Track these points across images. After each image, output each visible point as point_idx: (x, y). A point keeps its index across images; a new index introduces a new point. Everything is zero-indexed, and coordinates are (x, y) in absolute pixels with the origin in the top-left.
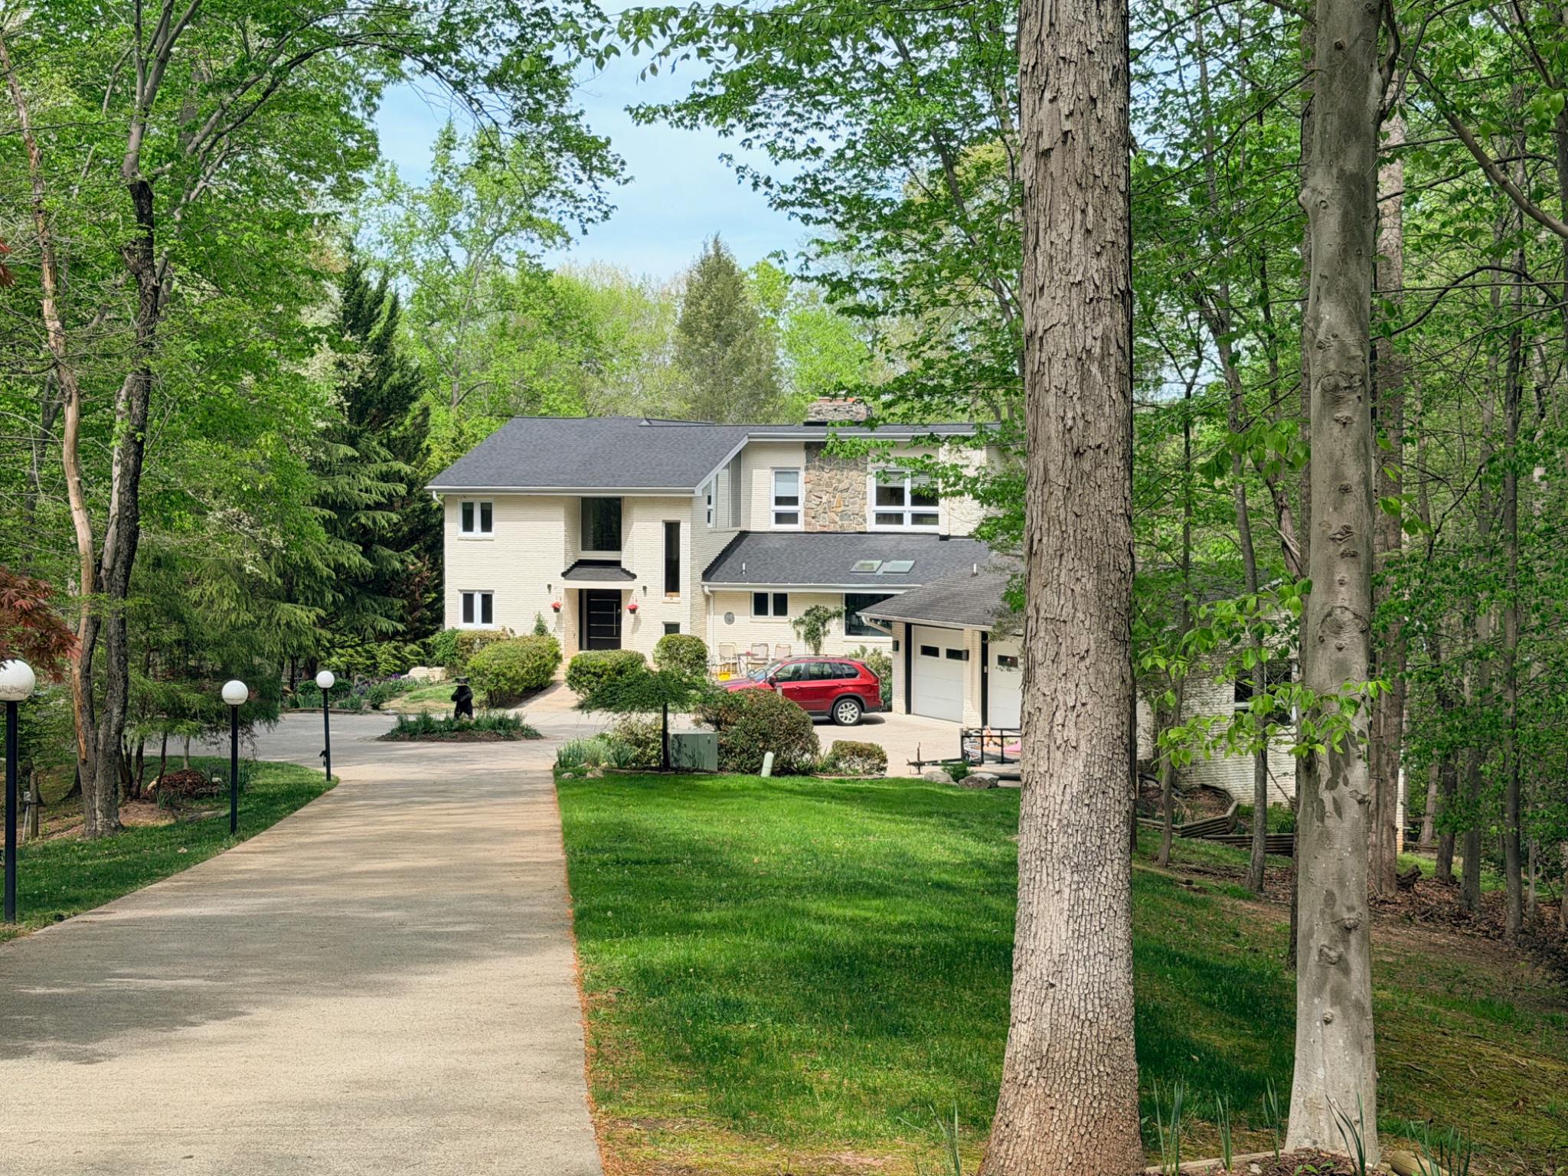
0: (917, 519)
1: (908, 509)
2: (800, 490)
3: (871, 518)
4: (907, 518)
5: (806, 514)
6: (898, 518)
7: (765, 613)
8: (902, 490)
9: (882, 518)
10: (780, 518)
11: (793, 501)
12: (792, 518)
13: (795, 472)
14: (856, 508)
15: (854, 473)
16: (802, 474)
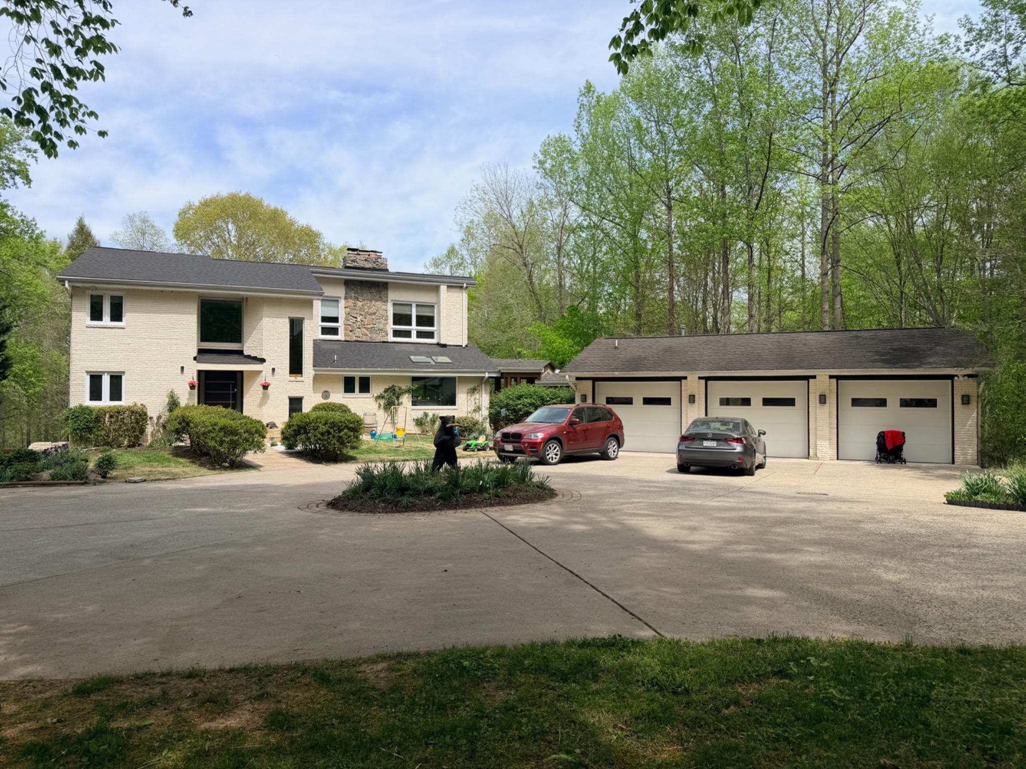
0: (420, 334)
1: (414, 328)
2: (340, 311)
3: (391, 333)
4: (414, 334)
5: (346, 329)
6: (408, 334)
7: (353, 391)
8: (410, 316)
9: (396, 333)
10: (325, 331)
11: (335, 320)
12: (334, 331)
13: (336, 301)
14: (381, 326)
15: (379, 304)
16: (342, 303)
